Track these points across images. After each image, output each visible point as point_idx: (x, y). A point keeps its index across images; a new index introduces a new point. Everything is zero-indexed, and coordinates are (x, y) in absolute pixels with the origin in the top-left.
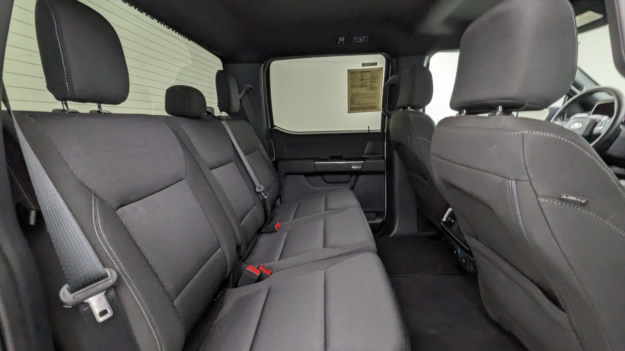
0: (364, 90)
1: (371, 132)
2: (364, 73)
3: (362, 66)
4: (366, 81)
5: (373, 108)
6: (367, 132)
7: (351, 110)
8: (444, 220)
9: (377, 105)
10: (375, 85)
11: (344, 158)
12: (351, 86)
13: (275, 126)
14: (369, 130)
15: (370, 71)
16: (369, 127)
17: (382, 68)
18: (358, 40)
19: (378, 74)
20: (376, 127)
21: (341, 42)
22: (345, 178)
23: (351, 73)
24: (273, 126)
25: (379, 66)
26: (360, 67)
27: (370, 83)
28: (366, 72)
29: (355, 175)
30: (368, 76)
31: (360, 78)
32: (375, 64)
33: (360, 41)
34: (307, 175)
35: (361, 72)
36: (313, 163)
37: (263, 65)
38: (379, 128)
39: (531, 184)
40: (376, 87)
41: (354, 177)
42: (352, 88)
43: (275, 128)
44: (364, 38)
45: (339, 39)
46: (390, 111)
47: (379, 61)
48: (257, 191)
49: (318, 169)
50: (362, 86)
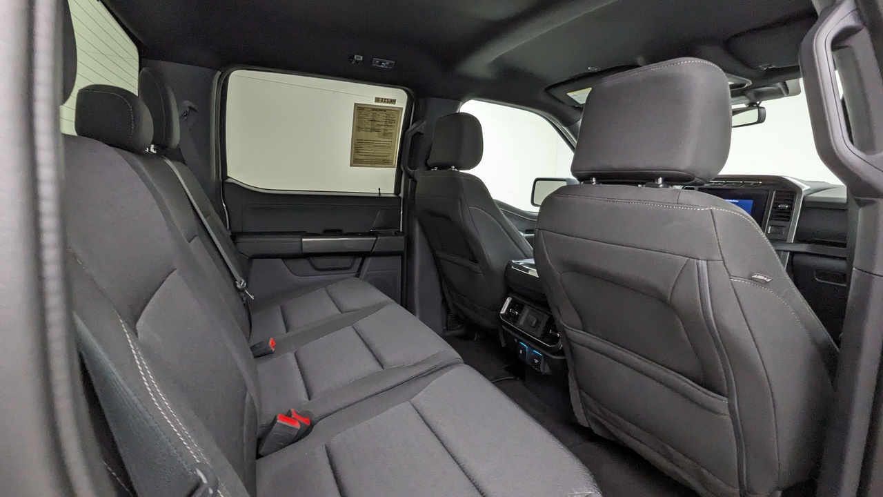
0: (374, 136)
1: (382, 195)
2: (378, 113)
3: (376, 101)
4: (378, 123)
5: (385, 162)
6: (377, 195)
7: (355, 162)
8: (503, 311)
9: (390, 158)
10: (390, 130)
11: (344, 232)
12: (358, 128)
13: (229, 177)
14: (380, 194)
15: (385, 110)
16: (379, 189)
17: (402, 109)
18: (380, 63)
19: (396, 116)
20: (389, 189)
21: (357, 62)
22: (346, 261)
23: (359, 109)
24: (225, 176)
25: (397, 105)
26: (372, 102)
27: (383, 127)
28: (380, 110)
29: (359, 256)
30: (382, 116)
31: (370, 118)
32: (393, 101)
33: (382, 66)
34: (285, 257)
35: (373, 109)
36: (299, 239)
37: (219, 73)
38: (392, 191)
39: (724, 263)
40: (391, 133)
41: (359, 260)
42: (358, 131)
43: (229, 180)
44: (388, 63)
45: (355, 56)
46: (411, 168)
47: (399, 98)
48: (239, 286)
49: (306, 249)
50: (373, 130)
